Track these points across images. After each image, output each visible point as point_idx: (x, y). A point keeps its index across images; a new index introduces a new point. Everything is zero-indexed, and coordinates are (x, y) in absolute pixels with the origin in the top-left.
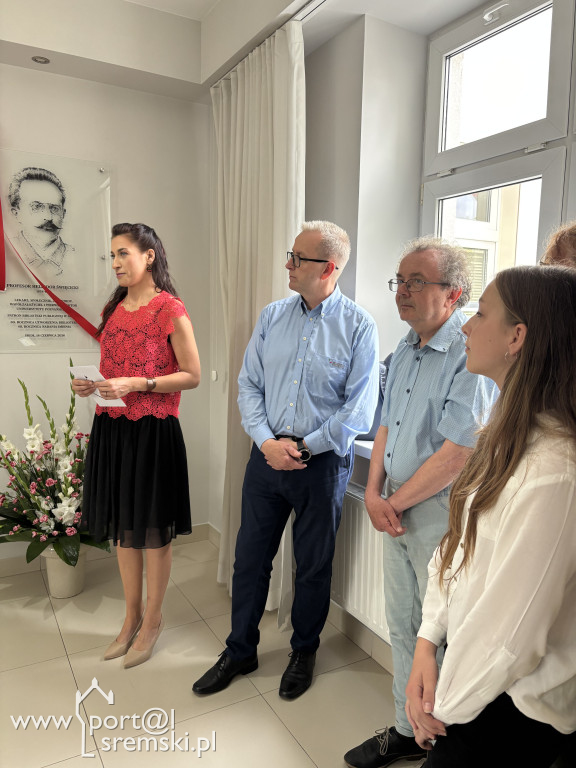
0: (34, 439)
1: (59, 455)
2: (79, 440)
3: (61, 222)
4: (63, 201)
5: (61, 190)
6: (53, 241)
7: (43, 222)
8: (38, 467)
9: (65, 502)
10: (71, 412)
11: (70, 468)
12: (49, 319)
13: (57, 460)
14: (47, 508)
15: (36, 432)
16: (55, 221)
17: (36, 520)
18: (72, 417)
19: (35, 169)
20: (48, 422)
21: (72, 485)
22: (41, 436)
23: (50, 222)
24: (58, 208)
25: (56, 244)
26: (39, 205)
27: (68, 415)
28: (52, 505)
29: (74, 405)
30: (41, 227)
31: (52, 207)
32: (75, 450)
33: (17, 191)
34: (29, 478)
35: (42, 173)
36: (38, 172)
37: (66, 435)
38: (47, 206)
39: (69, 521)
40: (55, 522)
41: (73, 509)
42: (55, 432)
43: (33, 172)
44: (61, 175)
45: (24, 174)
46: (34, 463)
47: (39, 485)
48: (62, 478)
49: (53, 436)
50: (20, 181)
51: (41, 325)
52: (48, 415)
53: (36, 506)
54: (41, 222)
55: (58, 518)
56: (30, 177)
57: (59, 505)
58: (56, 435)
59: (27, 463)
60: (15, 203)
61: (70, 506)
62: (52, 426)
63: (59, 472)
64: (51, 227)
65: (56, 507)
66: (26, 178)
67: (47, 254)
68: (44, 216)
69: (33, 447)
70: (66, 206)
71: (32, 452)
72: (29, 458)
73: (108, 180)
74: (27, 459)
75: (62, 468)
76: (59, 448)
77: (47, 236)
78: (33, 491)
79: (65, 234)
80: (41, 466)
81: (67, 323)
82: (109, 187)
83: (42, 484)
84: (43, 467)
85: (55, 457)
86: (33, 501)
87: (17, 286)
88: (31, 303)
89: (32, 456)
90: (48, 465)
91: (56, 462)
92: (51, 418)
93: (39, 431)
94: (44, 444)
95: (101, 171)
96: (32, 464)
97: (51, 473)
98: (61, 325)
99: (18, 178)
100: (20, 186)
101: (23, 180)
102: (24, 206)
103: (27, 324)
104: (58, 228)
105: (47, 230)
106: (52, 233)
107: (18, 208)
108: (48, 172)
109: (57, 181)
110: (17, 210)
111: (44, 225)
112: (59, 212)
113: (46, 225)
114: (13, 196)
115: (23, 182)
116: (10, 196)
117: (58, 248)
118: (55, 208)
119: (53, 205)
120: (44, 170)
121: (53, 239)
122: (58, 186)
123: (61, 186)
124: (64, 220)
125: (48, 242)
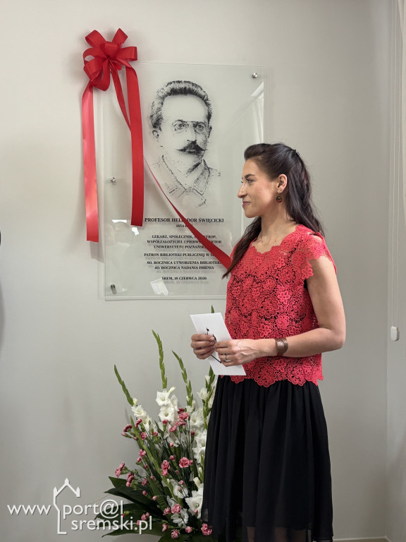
0: (167, 406)
1: (194, 427)
3: (205, 142)
4: (209, 117)
5: (208, 105)
6: (196, 166)
7: (186, 144)
8: (171, 443)
12: (188, 259)
13: (193, 435)
14: (180, 496)
15: (170, 397)
17: (167, 510)
19: (179, 82)
20: (185, 385)
22: (176, 402)
23: (194, 143)
24: (204, 125)
25: (200, 169)
26: (182, 124)
27: (208, 378)
28: (186, 491)
30: (183, 150)
31: (196, 125)
33: (159, 109)
34: (160, 455)
35: (187, 86)
36: (182, 86)
38: (191, 124)
40: (189, 514)
42: (192, 398)
43: (177, 86)
44: (208, 88)
45: (168, 89)
47: (171, 464)
48: (198, 458)
49: (189, 403)
50: (163, 98)
51: (180, 265)
52: (185, 376)
53: (167, 492)
54: (183, 144)
55: (193, 509)
56: (174, 92)
57: (194, 493)
58: (194, 402)
59: (159, 435)
60: (157, 124)
62: (189, 390)
63: (195, 450)
64: (194, 149)
65: (190, 495)
66: (169, 94)
67: (189, 181)
68: (188, 136)
69: (167, 415)
70: (212, 123)
71: (165, 422)
72: (162, 429)
73: (262, 86)
74: (159, 431)
75: (198, 445)
76: (196, 419)
77: (189, 160)
78: (165, 472)
79: (211, 157)
80: (175, 440)
81: (210, 263)
82: (263, 94)
83: (175, 464)
84: (177, 441)
85: (191, 430)
86: (164, 485)
87: (155, 220)
88: (170, 239)
89: (165, 427)
90: (182, 440)
91: (193, 437)
92: (188, 380)
93: (174, 396)
94: (178, 413)
95: (254, 77)
96: (165, 437)
97: (186, 451)
98: (202, 265)
99: (161, 95)
100: (162, 104)
101: (166, 96)
102: (167, 126)
103: (165, 265)
104: (202, 150)
105: (190, 152)
106: (195, 156)
107: (160, 129)
108: (193, 84)
109: (203, 94)
110: (159, 131)
111: (187, 147)
112: (204, 131)
113: (189, 146)
114: (155, 116)
115: (166, 99)
116: (152, 116)
117: (202, 174)
118: (200, 126)
119: (198, 123)
120: (189, 82)
121: (196, 163)
122: (205, 100)
123: (207, 99)
124: (209, 140)
125: (191, 167)
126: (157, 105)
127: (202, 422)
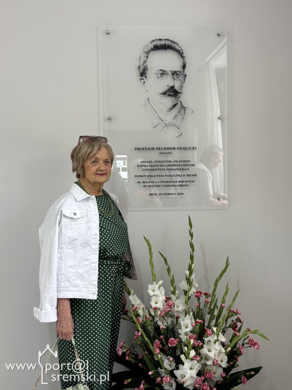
0: (157, 296)
1: (179, 312)
2: (199, 299)
3: (181, 87)
4: (184, 67)
5: (183, 57)
6: (175, 106)
7: (166, 88)
8: (160, 323)
9: (187, 364)
10: (190, 269)
11: (190, 328)
12: (168, 179)
13: (178, 318)
14: (169, 368)
15: (159, 287)
16: (177, 87)
17: (159, 379)
18: (191, 274)
19: (160, 40)
20: (169, 278)
21: (194, 348)
22: (163, 292)
23: (173, 87)
24: (180, 74)
25: (177, 108)
26: (163, 73)
27: (188, 273)
28: (174, 365)
29: (192, 263)
30: (164, 93)
31: (174, 73)
32: (195, 309)
33: (145, 62)
34: (152, 335)
35: (167, 43)
36: (163, 43)
37: (186, 293)
38: (170, 73)
39: (190, 384)
40: (177, 383)
41: (194, 373)
42: (175, 289)
43: (159, 43)
45: (151, 46)
46: (157, 319)
47: (162, 343)
48: (184, 338)
49: (174, 293)
50: (148, 53)
51: (163, 184)
52: (169, 270)
53: (158, 365)
55: (180, 379)
56: (156, 48)
57: (180, 366)
58: (177, 292)
59: (151, 319)
60: (143, 73)
61: (191, 369)
62: (172, 282)
63: (180, 331)
64: (173, 92)
65: (177, 368)
66: (153, 49)
68: (168, 82)
69: (156, 303)
70: (187, 71)
71: (155, 309)
72: (153, 314)
74: (150, 315)
75: (183, 327)
76: (179, 305)
77: (169, 101)
78: (158, 351)
79: (185, 98)
80: (163, 323)
81: (186, 182)
82: (226, 46)
83: (165, 343)
84: (165, 324)
85: (176, 315)
86: (156, 359)
87: (143, 149)
88: (154, 164)
89: (155, 312)
90: (170, 323)
91: (177, 320)
92: (171, 275)
93: (162, 288)
94: (166, 301)
95: (219, 35)
96: (155, 320)
97: (172, 331)
98: (180, 184)
99: (146, 50)
100: (147, 57)
101: (150, 51)
102: (151, 75)
103: (151, 184)
104: (179, 93)
105: (169, 95)
106: (174, 98)
107: (146, 77)
108: (171, 41)
109: (179, 49)
110: (145, 79)
111: (167, 91)
112: (181, 78)
113: (169, 90)
114: (142, 67)
115: (150, 53)
116: (139, 67)
117: (179, 112)
118: (177, 74)
119: (175, 72)
120: (168, 40)
121: (174, 103)
122: (180, 53)
123: (183, 53)
124: (184, 85)
125: (171, 107)
126: (143, 59)
127: (184, 308)
